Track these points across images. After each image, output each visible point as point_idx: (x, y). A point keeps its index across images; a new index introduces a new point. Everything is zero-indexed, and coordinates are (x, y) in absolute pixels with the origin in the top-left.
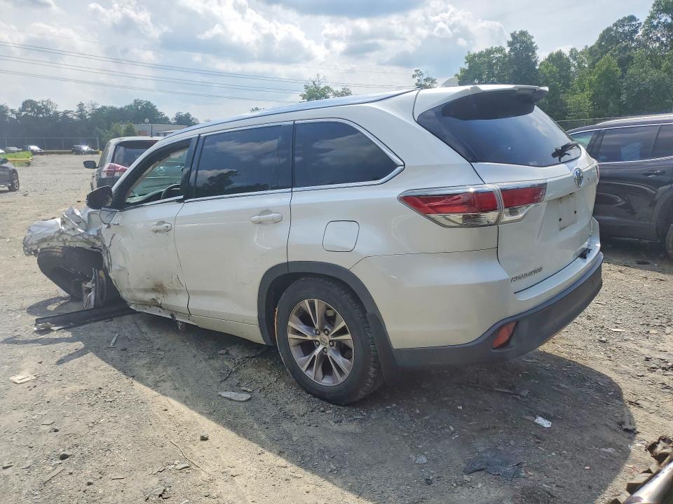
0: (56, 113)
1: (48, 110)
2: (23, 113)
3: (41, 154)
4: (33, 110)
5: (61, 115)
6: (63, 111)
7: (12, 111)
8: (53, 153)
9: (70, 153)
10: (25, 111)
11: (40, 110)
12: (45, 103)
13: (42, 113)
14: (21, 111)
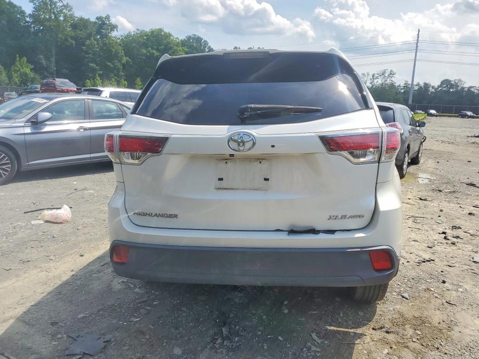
0: (463, 88)
1: (457, 86)
2: (440, 88)
3: (436, 116)
4: (447, 86)
5: (466, 89)
6: (468, 86)
7: (433, 87)
8: (445, 116)
9: (457, 117)
10: (442, 87)
11: (452, 86)
12: (456, 81)
13: (453, 88)
14: (439, 87)
